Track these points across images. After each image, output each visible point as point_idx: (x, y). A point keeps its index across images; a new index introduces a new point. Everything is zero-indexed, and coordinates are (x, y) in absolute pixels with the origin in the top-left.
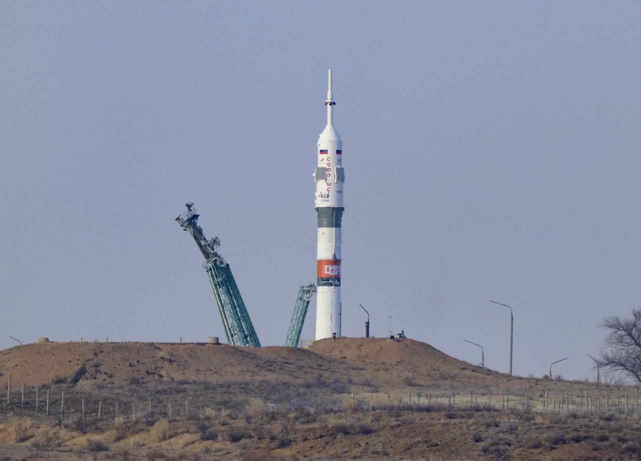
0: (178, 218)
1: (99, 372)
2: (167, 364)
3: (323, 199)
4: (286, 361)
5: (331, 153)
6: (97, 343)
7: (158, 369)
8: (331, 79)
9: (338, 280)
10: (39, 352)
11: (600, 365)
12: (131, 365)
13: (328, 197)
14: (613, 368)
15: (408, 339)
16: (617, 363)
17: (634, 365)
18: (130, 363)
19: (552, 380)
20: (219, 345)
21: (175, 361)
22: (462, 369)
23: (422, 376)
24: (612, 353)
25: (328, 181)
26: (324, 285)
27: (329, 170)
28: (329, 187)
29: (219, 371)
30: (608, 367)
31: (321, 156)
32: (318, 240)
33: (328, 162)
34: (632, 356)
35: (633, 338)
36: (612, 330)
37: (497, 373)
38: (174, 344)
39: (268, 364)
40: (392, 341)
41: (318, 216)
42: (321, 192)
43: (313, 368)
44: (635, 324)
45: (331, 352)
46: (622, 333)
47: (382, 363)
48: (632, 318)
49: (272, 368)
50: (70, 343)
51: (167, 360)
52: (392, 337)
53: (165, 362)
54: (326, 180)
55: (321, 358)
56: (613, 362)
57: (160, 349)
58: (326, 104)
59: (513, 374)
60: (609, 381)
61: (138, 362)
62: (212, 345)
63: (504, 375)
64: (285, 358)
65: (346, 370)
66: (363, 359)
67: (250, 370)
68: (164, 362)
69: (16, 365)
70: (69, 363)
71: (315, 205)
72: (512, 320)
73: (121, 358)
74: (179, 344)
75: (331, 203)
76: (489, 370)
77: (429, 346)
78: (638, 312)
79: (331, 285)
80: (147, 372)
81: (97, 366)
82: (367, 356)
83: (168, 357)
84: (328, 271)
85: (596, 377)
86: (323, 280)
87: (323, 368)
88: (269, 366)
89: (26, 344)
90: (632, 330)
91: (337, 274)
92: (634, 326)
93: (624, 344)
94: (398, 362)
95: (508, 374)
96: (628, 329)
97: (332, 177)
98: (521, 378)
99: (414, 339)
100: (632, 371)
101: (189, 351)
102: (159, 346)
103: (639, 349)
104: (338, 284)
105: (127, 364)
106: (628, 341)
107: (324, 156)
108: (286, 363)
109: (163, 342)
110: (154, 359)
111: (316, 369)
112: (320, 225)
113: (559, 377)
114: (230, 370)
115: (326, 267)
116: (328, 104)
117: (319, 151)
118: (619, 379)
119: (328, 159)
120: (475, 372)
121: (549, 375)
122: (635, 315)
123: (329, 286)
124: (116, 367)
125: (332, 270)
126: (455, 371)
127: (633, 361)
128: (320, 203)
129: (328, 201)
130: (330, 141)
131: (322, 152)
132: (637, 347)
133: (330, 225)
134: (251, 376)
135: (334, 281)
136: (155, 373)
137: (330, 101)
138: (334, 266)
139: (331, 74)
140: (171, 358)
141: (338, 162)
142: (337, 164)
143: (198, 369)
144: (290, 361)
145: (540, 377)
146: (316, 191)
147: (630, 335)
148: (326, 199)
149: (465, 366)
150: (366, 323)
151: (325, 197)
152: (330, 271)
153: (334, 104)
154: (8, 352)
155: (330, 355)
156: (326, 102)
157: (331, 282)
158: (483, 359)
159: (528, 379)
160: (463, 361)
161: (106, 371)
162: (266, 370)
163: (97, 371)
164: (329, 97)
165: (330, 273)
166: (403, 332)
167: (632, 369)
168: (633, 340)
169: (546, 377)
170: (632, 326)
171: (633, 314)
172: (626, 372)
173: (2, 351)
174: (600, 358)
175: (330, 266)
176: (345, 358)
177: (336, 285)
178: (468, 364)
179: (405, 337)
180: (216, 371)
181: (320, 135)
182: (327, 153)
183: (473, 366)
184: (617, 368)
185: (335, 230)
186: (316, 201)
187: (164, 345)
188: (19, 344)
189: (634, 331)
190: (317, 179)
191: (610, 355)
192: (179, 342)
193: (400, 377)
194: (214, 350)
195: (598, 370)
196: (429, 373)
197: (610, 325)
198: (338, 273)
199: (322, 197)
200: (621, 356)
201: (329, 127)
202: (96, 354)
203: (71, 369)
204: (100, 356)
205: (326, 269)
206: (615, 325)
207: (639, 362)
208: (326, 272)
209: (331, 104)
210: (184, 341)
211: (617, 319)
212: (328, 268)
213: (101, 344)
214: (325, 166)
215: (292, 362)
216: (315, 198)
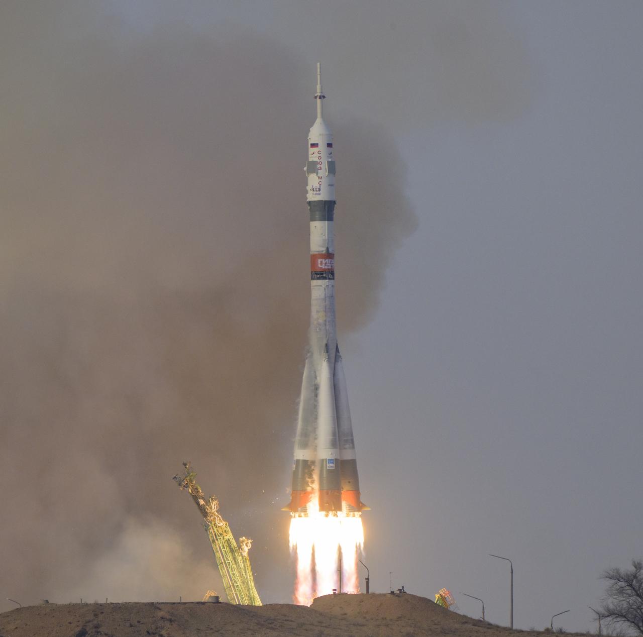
0: (175, 477)
1: (99, 634)
2: (167, 624)
3: (315, 192)
4: (287, 618)
5: (322, 147)
6: (97, 604)
7: (159, 629)
8: (320, 72)
9: (332, 274)
10: (39, 614)
11: (601, 616)
12: (131, 626)
13: (320, 190)
14: (615, 620)
15: (409, 594)
16: (618, 615)
17: (636, 616)
18: (131, 624)
19: (553, 633)
20: (219, 604)
21: (175, 620)
22: (463, 623)
23: (423, 631)
24: (613, 605)
25: (319, 175)
26: (318, 279)
27: (320, 163)
28: (320, 180)
29: (220, 630)
30: (609, 619)
31: (311, 150)
32: (311, 234)
33: (319, 155)
34: (634, 607)
35: (634, 589)
36: (613, 581)
37: (498, 627)
38: (174, 603)
39: (270, 622)
40: (392, 596)
41: (310, 209)
42: (313, 186)
43: (313, 625)
44: (636, 575)
45: (331, 609)
46: (623, 584)
47: (382, 618)
48: (632, 569)
49: (273, 626)
50: (70, 604)
51: (167, 620)
52: (392, 593)
53: (166, 622)
54: (317, 174)
55: (321, 614)
56: (614, 614)
57: (160, 609)
58: (316, 97)
59: (514, 628)
60: (611, 633)
61: (139, 622)
62: (212, 604)
63: (505, 629)
64: (285, 616)
65: (347, 627)
66: (364, 616)
67: (251, 628)
68: (164, 621)
69: (17, 628)
70: (69, 624)
71: (307, 199)
72: (512, 572)
73: (121, 619)
74: (179, 603)
75: (322, 196)
76: (490, 624)
77: (430, 600)
78: (638, 563)
79: (325, 278)
80: (148, 632)
81: (97, 627)
82: (367, 612)
83: (169, 617)
84: (321, 264)
85: (598, 629)
86: (317, 274)
87: (324, 625)
88: (270, 624)
89: (25, 606)
90: (633, 581)
91: (330, 267)
92: (635, 577)
93: (625, 595)
94: (399, 618)
95: (509, 628)
96: (630, 580)
97: (324, 171)
98: (523, 631)
99: (414, 594)
100: (634, 623)
101: (189, 611)
102: (159, 606)
103: (640, 600)
104: (332, 277)
105: (128, 624)
106: (629, 592)
107: (315, 149)
108: (286, 620)
109: (163, 602)
110: (154, 619)
111: (316, 626)
112: (313, 219)
113: (561, 630)
114: (231, 629)
115: (319, 261)
116: (318, 98)
117: (310, 146)
118: (621, 631)
119: (319, 152)
120: (475, 626)
121: (550, 627)
122: (636, 567)
123: (323, 279)
124: (116, 628)
125: (326, 264)
126: (457, 626)
127: (635, 612)
128: (312, 197)
129: (319, 194)
130: (320, 135)
131: (313, 145)
132: (638, 598)
133: (322, 219)
134: (252, 634)
135: (327, 274)
136: (156, 633)
137: (319, 94)
138: (327, 260)
139: (320, 68)
140: (171, 617)
141: (328, 155)
142: (328, 157)
143: (199, 628)
144: (290, 618)
145: (542, 630)
146: (307, 185)
147: (631, 585)
148: (318, 192)
149: (465, 620)
150: (366, 579)
151: (316, 191)
152: (324, 265)
153: (324, 97)
154: (7, 615)
155: (330, 612)
156: (316, 95)
157: (324, 275)
158: (484, 613)
159: (529, 632)
160: (464, 615)
161: (106, 632)
162: (267, 628)
163: (98, 632)
164: (318, 90)
165: (323, 267)
166: (403, 587)
167: (633, 620)
168: (633, 591)
169: (547, 630)
170: (632, 577)
171: (633, 565)
172: (628, 623)
173: (2, 613)
174: (601, 610)
175: (323, 260)
176: (345, 614)
177: (329, 279)
178: (469, 618)
179: (405, 592)
180: (217, 630)
181: (311, 129)
182: (318, 147)
183: (474, 620)
184: (619, 619)
185: (328, 223)
186: (307, 195)
187: (163, 605)
188: (18, 606)
189: (634, 582)
190: (308, 173)
191: (611, 606)
192: (179, 601)
193: (400, 632)
194: (214, 609)
195: (600, 621)
196: (430, 627)
197: (611, 576)
198: (332, 266)
199: (314, 190)
200: (622, 607)
201: (319, 121)
202: (96, 615)
203: (72, 630)
204: (101, 617)
205: (319, 262)
206: (616, 576)
207: (640, 613)
208: (320, 266)
209: (320, 98)
210: (183, 601)
211: (618, 571)
212: (321, 262)
213: (101, 605)
214: (316, 159)
215: (293, 620)
216: (307, 192)
